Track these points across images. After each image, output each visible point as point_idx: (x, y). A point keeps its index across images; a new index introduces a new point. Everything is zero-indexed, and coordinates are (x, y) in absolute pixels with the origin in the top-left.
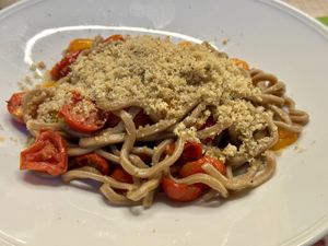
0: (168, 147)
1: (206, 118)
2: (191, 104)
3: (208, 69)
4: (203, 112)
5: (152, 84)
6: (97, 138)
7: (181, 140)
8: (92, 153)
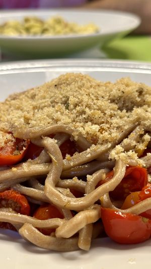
0: (104, 176)
1: (146, 143)
2: (126, 127)
3: (141, 92)
4: (141, 136)
5: (78, 108)
6: (14, 169)
7: (120, 163)
8: (8, 189)
